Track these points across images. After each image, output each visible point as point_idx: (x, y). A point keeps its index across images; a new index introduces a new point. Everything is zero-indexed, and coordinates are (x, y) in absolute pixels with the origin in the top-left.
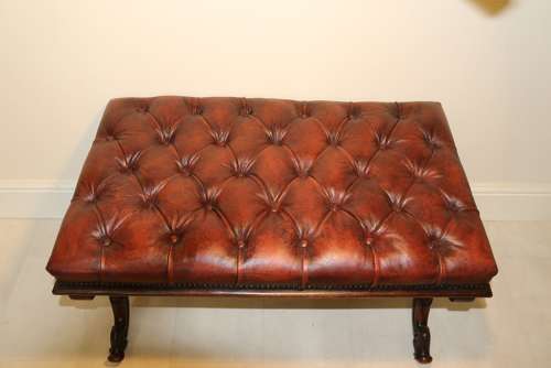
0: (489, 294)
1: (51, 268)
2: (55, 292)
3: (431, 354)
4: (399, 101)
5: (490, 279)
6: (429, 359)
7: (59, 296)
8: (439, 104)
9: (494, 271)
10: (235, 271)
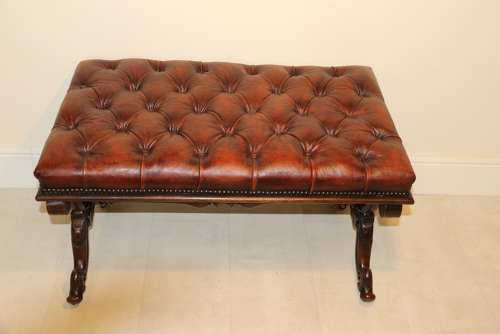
0: (411, 201)
1: (37, 174)
2: (38, 198)
3: (374, 292)
4: (335, 65)
5: (411, 186)
6: (373, 297)
7: (40, 202)
8: (370, 69)
9: (413, 179)
10: (197, 174)
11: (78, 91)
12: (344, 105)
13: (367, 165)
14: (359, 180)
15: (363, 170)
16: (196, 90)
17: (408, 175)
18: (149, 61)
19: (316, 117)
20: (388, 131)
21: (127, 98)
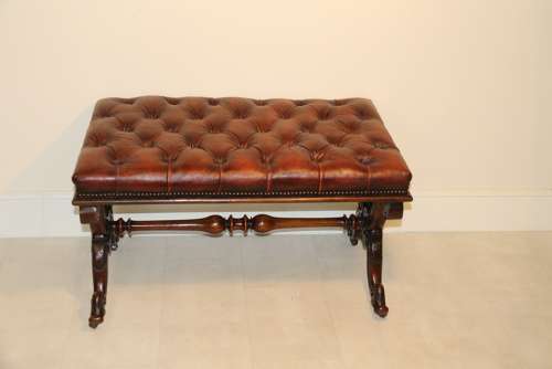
0: (410, 199)
2: (74, 203)
6: (386, 311)
9: (410, 178)
10: (217, 177)
11: (101, 121)
12: (347, 126)
13: (368, 167)
14: (361, 179)
15: (365, 171)
16: (210, 117)
17: (404, 174)
18: (165, 98)
19: (322, 133)
20: (387, 143)
21: (147, 124)
